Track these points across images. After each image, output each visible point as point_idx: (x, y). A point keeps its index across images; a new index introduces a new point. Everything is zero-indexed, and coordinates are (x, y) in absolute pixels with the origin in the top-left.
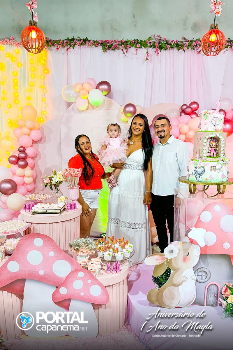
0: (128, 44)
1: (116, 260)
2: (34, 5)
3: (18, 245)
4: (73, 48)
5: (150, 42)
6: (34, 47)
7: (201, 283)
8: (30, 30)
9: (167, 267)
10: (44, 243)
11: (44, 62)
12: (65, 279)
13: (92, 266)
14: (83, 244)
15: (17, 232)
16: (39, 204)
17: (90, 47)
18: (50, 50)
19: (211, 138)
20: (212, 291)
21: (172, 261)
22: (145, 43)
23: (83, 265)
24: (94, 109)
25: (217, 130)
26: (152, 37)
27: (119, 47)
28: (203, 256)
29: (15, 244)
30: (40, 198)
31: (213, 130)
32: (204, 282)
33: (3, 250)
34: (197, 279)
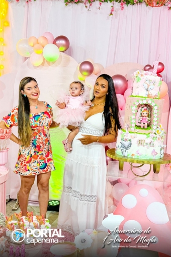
4: (35, 1)
11: (4, 15)
18: (10, 2)
21: (83, 252)
24: (50, 65)
25: (150, 95)
31: (144, 96)
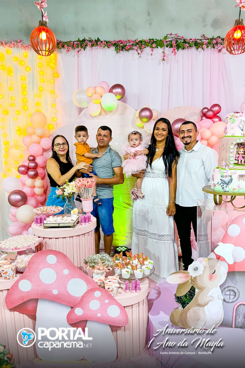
0: (143, 44)
1: (135, 278)
2: (43, 4)
3: (30, 263)
4: (84, 50)
5: (166, 41)
6: (44, 49)
7: (229, 303)
8: (40, 31)
9: (192, 285)
10: (57, 261)
11: (53, 66)
12: (81, 299)
13: (110, 285)
14: (99, 260)
15: (28, 248)
16: (51, 217)
17: (102, 48)
18: (59, 52)
19: (238, 144)
20: (241, 311)
21: (196, 279)
22: (161, 43)
23: (99, 284)
24: (107, 115)
26: (169, 35)
27: (133, 47)
28: (232, 273)
29: (26, 261)
30: (52, 211)
31: (240, 135)
32: (232, 302)
33: (14, 268)
34: (224, 298)
